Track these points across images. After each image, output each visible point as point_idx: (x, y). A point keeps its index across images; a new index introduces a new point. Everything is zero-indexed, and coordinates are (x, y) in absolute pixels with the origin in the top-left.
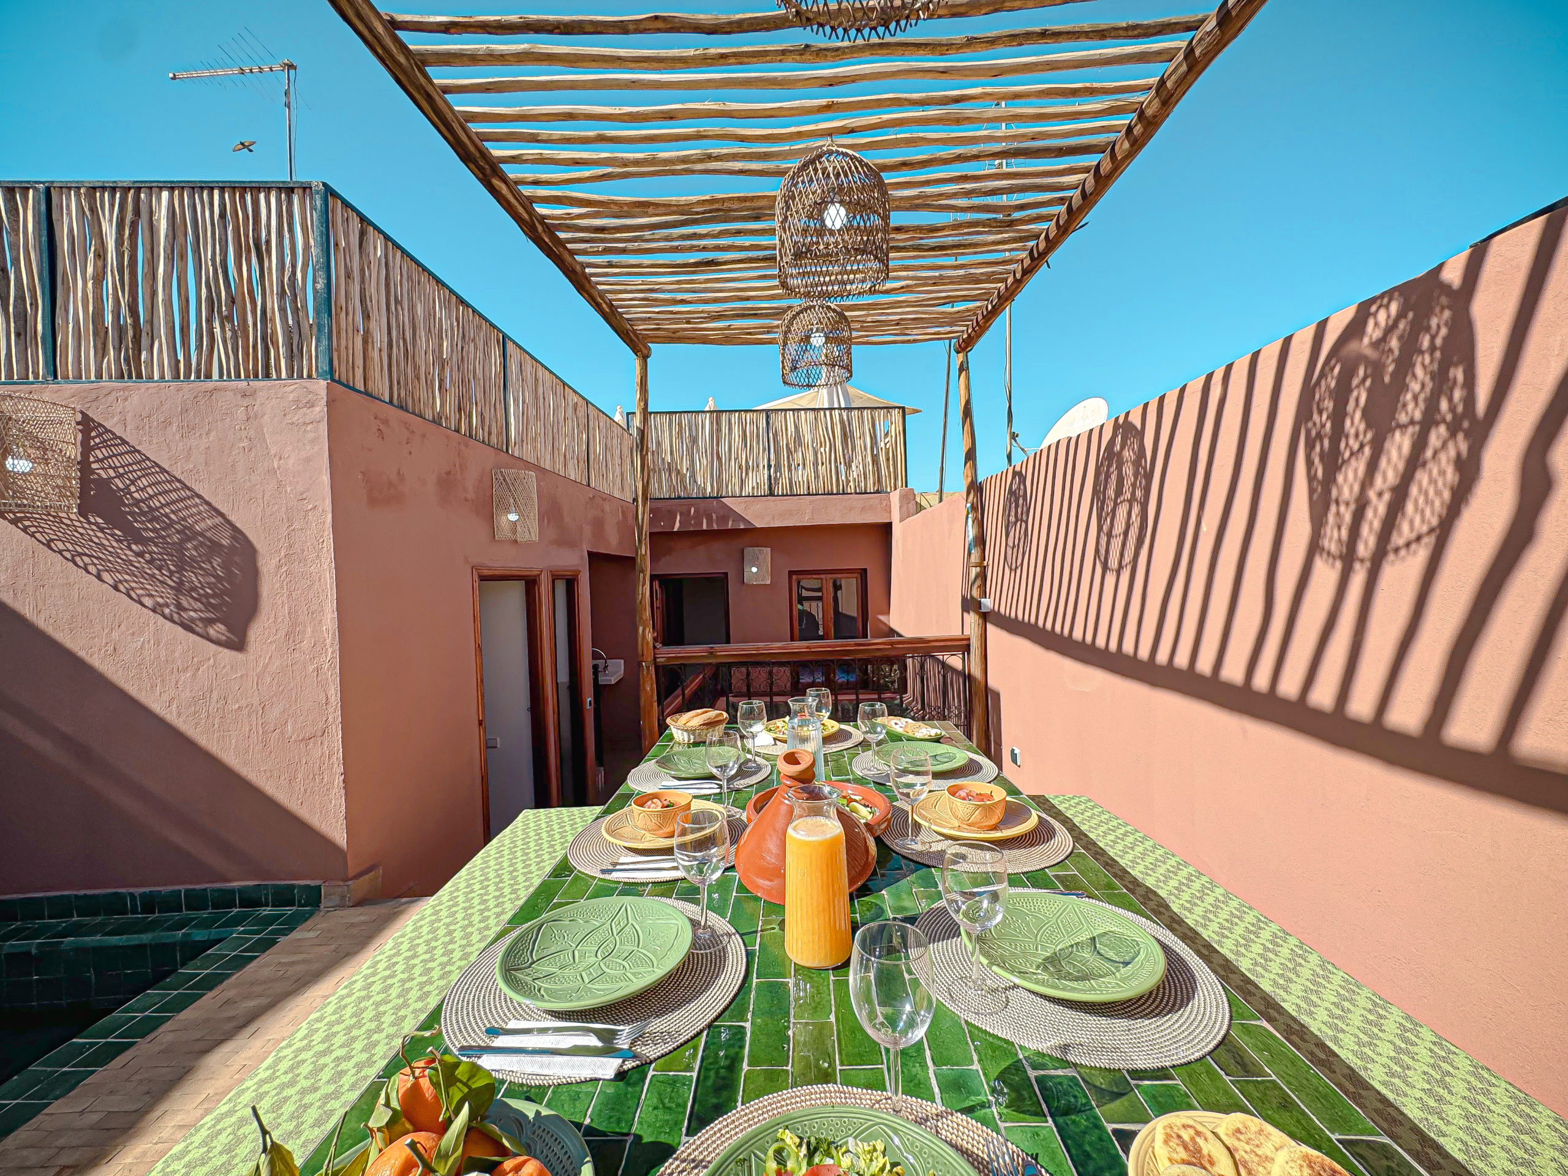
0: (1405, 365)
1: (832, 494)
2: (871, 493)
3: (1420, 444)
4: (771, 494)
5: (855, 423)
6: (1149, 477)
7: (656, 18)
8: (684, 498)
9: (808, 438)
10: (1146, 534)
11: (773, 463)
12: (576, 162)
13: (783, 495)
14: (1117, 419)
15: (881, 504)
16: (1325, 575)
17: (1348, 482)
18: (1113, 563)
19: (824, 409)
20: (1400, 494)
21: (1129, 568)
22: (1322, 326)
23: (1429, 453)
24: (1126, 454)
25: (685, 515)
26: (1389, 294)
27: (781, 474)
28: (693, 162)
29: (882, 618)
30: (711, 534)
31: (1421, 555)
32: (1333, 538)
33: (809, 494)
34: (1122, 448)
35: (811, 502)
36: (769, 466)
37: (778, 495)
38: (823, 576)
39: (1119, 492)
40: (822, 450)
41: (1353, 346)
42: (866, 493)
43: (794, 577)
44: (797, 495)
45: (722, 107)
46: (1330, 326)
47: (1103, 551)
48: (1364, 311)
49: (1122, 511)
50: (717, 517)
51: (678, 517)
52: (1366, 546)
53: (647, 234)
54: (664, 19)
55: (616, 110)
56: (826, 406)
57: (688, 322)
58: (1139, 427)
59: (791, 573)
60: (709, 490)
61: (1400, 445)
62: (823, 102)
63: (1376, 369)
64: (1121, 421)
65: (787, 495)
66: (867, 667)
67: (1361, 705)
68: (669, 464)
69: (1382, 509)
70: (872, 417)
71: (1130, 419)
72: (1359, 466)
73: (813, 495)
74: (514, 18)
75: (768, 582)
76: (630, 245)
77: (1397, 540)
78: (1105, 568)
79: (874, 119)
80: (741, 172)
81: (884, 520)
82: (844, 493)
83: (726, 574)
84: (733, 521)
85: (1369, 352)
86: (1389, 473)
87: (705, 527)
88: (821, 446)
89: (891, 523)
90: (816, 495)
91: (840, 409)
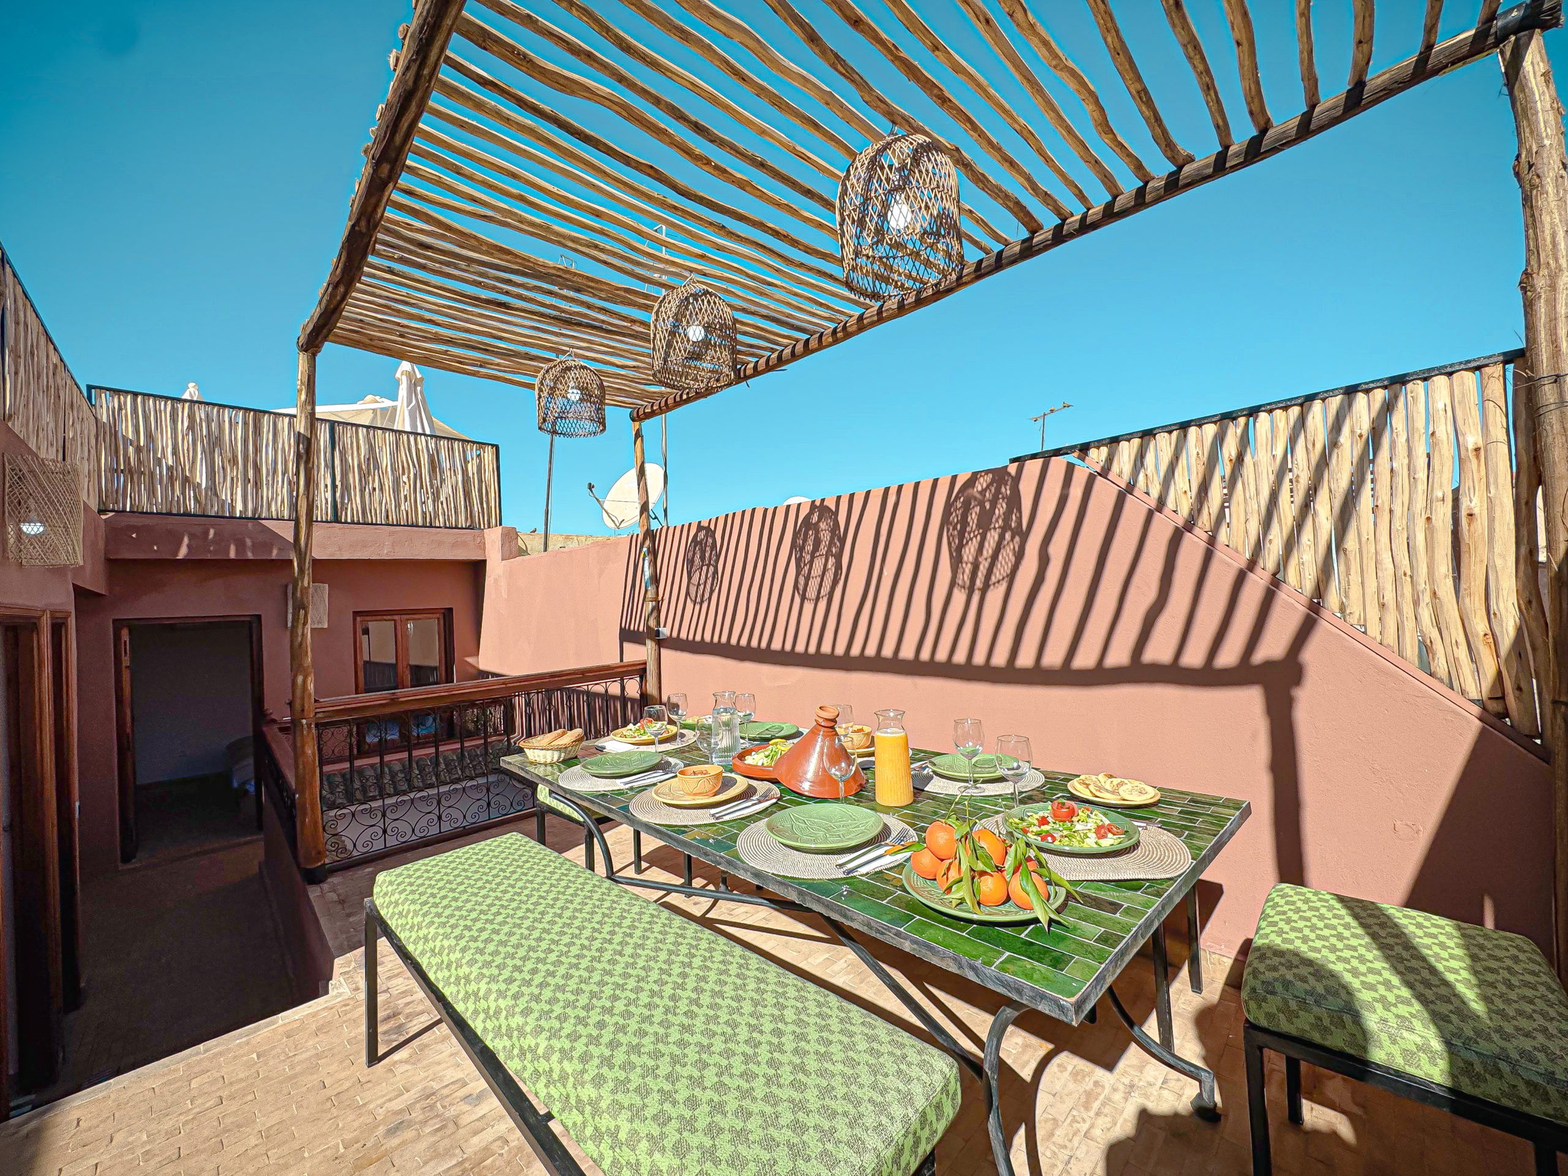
0: (994, 503)
1: (417, 526)
2: (462, 528)
3: (1002, 537)
4: (336, 519)
5: (443, 454)
6: (843, 541)
7: (651, 167)
8: (195, 515)
9: (385, 461)
10: (840, 575)
11: (338, 483)
12: (474, 200)
13: (353, 523)
14: (813, 502)
15: (474, 540)
16: (959, 597)
17: (969, 553)
18: (811, 593)
19: (407, 433)
20: (995, 557)
21: (825, 599)
22: (954, 478)
23: (1005, 543)
24: (823, 525)
25: (199, 538)
26: (987, 472)
27: (350, 499)
28: (581, 245)
29: (470, 660)
30: (241, 565)
31: (1004, 586)
32: (964, 577)
33: (388, 525)
34: (819, 520)
35: (391, 534)
36: (334, 486)
37: (346, 522)
38: (396, 617)
39: (816, 547)
40: (405, 478)
41: (970, 491)
42: (456, 528)
43: (358, 619)
44: (372, 524)
45: (635, 225)
46: (958, 479)
47: (801, 587)
48: (975, 476)
49: (818, 564)
50: (254, 545)
51: (186, 540)
52: (979, 583)
53: (463, 264)
54: (656, 171)
55: (555, 190)
56: (408, 429)
57: (402, 336)
58: (833, 509)
59: (356, 614)
60: (239, 507)
61: (993, 537)
62: (700, 252)
63: (981, 504)
64: (818, 503)
65: (359, 523)
66: (452, 715)
67: (979, 659)
68: (169, 468)
69: (987, 565)
70: (464, 451)
71: (825, 503)
72: (975, 543)
73: (393, 525)
74: (547, 108)
75: (326, 626)
76: (430, 264)
77: (993, 579)
78: (803, 598)
79: (718, 273)
80: (605, 263)
81: (475, 556)
82: (431, 526)
83: (259, 617)
84: (280, 549)
85: (978, 496)
86: (988, 551)
87: (232, 555)
88: (404, 473)
89: (485, 561)
90: (397, 525)
91: (425, 435)
